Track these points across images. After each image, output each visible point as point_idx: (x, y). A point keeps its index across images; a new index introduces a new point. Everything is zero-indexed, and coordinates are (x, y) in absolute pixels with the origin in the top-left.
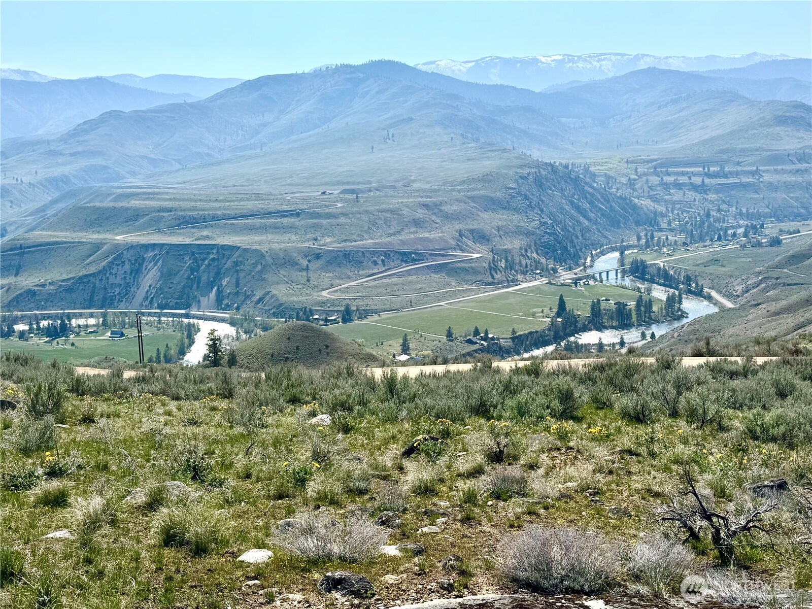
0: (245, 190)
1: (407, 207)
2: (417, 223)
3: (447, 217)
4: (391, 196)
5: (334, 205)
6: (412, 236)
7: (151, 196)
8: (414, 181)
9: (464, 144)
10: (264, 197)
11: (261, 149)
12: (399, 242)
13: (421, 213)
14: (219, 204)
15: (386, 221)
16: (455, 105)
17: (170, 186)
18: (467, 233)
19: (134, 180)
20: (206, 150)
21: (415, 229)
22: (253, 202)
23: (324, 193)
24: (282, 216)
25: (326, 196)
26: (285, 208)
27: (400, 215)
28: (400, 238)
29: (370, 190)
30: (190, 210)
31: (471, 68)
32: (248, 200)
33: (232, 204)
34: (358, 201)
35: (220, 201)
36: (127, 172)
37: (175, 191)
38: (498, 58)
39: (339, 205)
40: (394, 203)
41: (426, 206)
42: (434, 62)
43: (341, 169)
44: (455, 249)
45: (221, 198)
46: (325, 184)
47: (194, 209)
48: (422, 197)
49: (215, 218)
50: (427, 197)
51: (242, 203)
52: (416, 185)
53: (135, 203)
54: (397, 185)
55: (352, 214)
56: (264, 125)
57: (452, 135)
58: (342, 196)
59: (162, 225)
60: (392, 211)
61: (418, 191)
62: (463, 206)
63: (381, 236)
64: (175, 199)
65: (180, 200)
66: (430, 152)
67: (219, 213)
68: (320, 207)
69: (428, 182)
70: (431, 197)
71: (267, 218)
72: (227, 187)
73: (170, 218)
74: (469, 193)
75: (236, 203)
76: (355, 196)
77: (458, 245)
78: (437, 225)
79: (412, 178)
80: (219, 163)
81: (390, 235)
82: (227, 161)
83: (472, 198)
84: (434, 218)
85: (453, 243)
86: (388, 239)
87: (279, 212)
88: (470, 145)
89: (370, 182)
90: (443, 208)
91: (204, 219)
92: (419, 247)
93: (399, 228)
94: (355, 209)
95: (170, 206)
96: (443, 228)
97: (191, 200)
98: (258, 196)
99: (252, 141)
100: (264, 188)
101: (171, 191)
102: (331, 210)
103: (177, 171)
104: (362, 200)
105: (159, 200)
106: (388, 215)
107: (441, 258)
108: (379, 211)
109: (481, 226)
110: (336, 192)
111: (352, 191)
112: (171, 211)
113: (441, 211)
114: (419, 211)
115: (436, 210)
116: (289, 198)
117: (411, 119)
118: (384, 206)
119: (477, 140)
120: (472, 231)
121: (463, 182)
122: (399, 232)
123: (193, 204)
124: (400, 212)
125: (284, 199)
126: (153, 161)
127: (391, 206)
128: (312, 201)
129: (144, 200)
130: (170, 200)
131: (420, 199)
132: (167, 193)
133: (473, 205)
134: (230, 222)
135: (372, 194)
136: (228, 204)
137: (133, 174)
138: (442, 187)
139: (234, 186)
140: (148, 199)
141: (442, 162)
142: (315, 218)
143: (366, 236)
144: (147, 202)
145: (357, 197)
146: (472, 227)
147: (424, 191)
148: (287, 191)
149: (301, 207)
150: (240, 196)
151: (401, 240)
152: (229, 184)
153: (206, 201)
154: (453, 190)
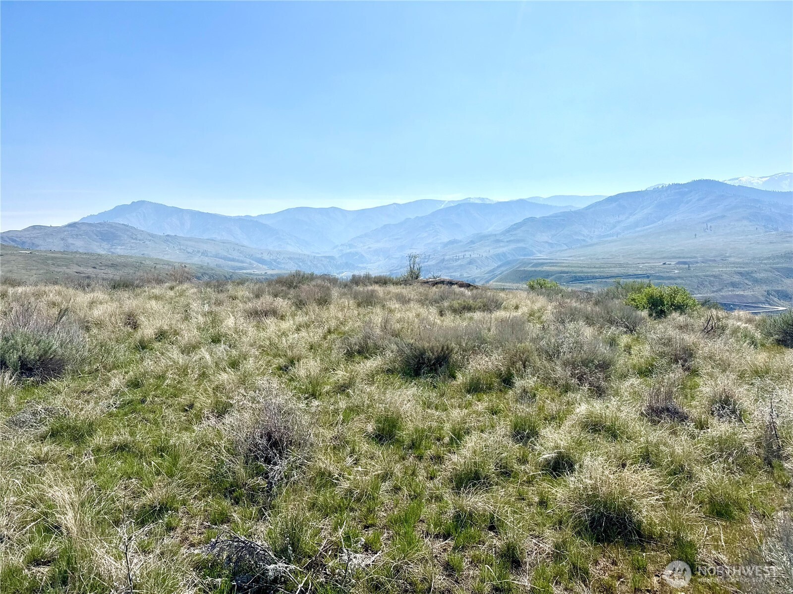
0: (610, 261)
1: (726, 273)
2: (734, 285)
3: (756, 281)
4: (714, 267)
5: (672, 272)
6: (730, 293)
7: (554, 264)
8: (728, 257)
9: (767, 232)
10: (625, 266)
11: (617, 236)
12: (720, 296)
13: (737, 279)
14: (597, 270)
15: (710, 282)
16: (758, 206)
17: (563, 259)
18: (773, 293)
19: (541, 255)
20: (583, 238)
21: (732, 289)
22: (617, 269)
23: (665, 264)
24: (637, 278)
25: (667, 266)
26: (639, 272)
27: (720, 278)
28: (721, 294)
29: (697, 263)
30: (579, 273)
31: (766, 181)
32: (614, 267)
33: (605, 269)
34: (689, 269)
35: (597, 268)
36: (537, 251)
37: (567, 262)
38: (788, 173)
39: (676, 272)
40: (716, 271)
41: (741, 274)
42: (737, 179)
43: (674, 249)
44: (764, 303)
45: (597, 266)
46: (664, 258)
47: (582, 272)
48: (737, 267)
49: (594, 278)
50: (741, 267)
51: (611, 269)
52: (732, 259)
53: (546, 268)
54: (716, 259)
55: (686, 277)
56: (619, 222)
57: (757, 226)
58: (677, 266)
59: (562, 280)
60: (715, 276)
61: (733, 263)
62: (770, 274)
63: (707, 292)
64: (569, 266)
65: (572, 267)
66: (740, 238)
67: (597, 275)
68: (664, 272)
69: (740, 258)
70: (744, 268)
71: (628, 278)
72: (598, 259)
73: (567, 277)
74: (774, 266)
75: (607, 269)
76: (687, 266)
77: (767, 301)
78: (749, 287)
79: (727, 255)
80: (591, 245)
81: (714, 292)
82: (597, 244)
83: (777, 269)
84: (747, 281)
85: (763, 299)
86: (712, 294)
87: (636, 275)
88: (772, 233)
89: (695, 257)
90: (754, 275)
91: (588, 278)
92: (736, 300)
93: (721, 288)
94: (687, 274)
95: (567, 270)
96: (754, 289)
97: (579, 267)
98: (621, 265)
99: (611, 232)
100: (622, 260)
101: (564, 261)
102: (671, 275)
103: (566, 250)
104: (692, 269)
105: (559, 266)
106: (712, 279)
107: (752, 308)
108: (705, 276)
109: (784, 288)
110: (672, 263)
111: (685, 263)
112: (567, 273)
113: (752, 277)
114: (735, 276)
115: (748, 277)
116: (641, 266)
117: (724, 216)
118: (708, 273)
119: (776, 229)
120: (777, 292)
121: (769, 258)
122: (720, 290)
123: (580, 269)
124: (721, 277)
125: (638, 267)
126: (551, 245)
127: (714, 273)
128: (657, 269)
129: (551, 266)
130: (566, 266)
131: (736, 269)
132: (563, 263)
133: (777, 273)
134: (604, 280)
135: (699, 265)
136: (602, 269)
137: (540, 252)
138: (752, 261)
139: (603, 259)
140: (553, 266)
141: (750, 244)
142: (660, 279)
143: (696, 292)
144: (553, 268)
145: (689, 267)
146: (777, 289)
147: (738, 263)
148: (638, 262)
149: (650, 272)
150: (609, 265)
151: (722, 296)
152: (600, 257)
153: (588, 268)
154: (761, 263)
